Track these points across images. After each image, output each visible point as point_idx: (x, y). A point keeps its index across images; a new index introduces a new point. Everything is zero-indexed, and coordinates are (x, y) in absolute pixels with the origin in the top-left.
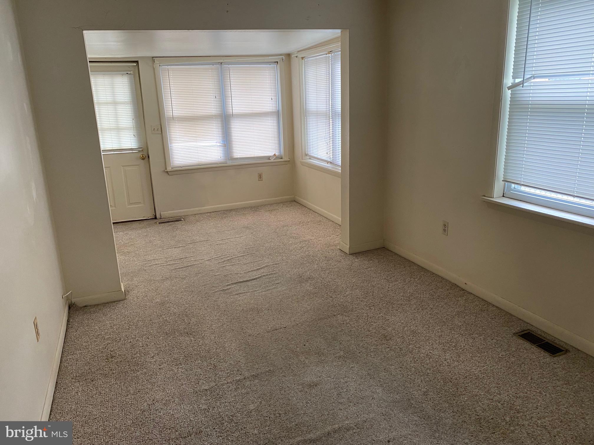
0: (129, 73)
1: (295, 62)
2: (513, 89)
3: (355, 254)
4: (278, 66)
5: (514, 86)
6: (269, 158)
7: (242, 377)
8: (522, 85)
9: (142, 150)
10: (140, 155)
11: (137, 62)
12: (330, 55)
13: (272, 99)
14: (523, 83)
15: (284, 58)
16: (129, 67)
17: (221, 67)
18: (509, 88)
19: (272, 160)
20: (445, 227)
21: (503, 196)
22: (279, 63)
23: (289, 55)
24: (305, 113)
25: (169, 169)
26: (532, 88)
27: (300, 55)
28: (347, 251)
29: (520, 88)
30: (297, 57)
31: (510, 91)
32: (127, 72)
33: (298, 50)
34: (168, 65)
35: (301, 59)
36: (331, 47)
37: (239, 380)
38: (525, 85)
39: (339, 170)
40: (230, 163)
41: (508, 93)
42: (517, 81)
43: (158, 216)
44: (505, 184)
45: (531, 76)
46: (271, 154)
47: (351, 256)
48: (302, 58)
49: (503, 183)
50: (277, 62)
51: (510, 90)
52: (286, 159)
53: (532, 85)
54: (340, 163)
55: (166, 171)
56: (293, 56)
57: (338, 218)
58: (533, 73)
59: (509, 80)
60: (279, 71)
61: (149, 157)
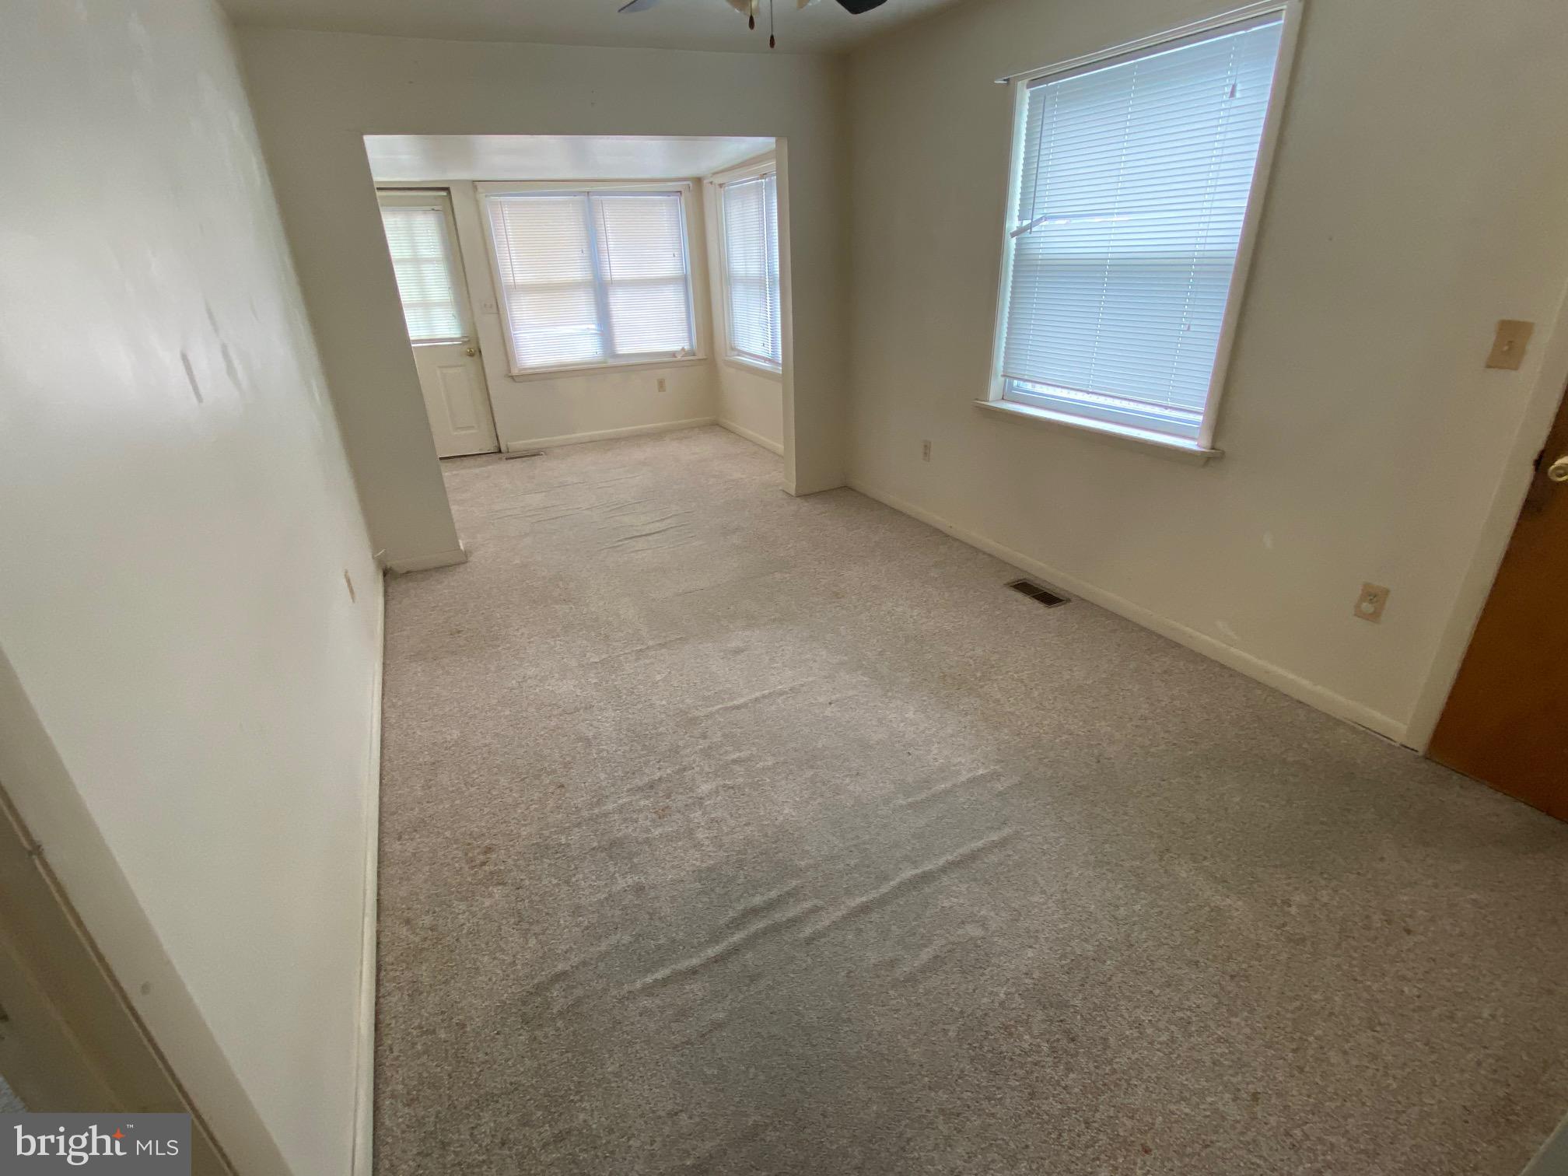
0: (436, 208)
1: (709, 191)
2: (1019, 236)
3: (803, 495)
4: (683, 198)
5: (1021, 231)
6: (674, 354)
7: (646, 647)
8: (1029, 231)
9: (469, 341)
10: (466, 348)
11: (447, 189)
12: (763, 180)
13: (674, 256)
14: (1030, 227)
15: (691, 185)
16: (436, 197)
17: (589, 199)
18: (1013, 235)
19: (679, 357)
20: (927, 447)
21: (1003, 399)
22: (683, 194)
23: (698, 181)
24: (728, 279)
25: (515, 372)
26: (1043, 234)
27: (718, 180)
28: (793, 492)
29: (1027, 234)
30: (711, 183)
31: (1014, 241)
32: (433, 207)
33: (712, 172)
34: (501, 196)
35: (717, 186)
36: (763, 167)
37: (641, 650)
38: (1034, 229)
39: (779, 370)
40: (611, 362)
41: (1012, 243)
42: (1026, 223)
43: (503, 449)
44: (1005, 381)
45: (1041, 216)
46: (675, 347)
47: (798, 499)
48: (721, 185)
49: (1003, 379)
50: (680, 192)
51: (1014, 238)
52: (701, 356)
53: (1043, 229)
54: (780, 360)
55: (510, 374)
56: (705, 182)
57: (780, 447)
58: (1045, 211)
59: (1013, 223)
60: (683, 206)
61: (480, 352)
